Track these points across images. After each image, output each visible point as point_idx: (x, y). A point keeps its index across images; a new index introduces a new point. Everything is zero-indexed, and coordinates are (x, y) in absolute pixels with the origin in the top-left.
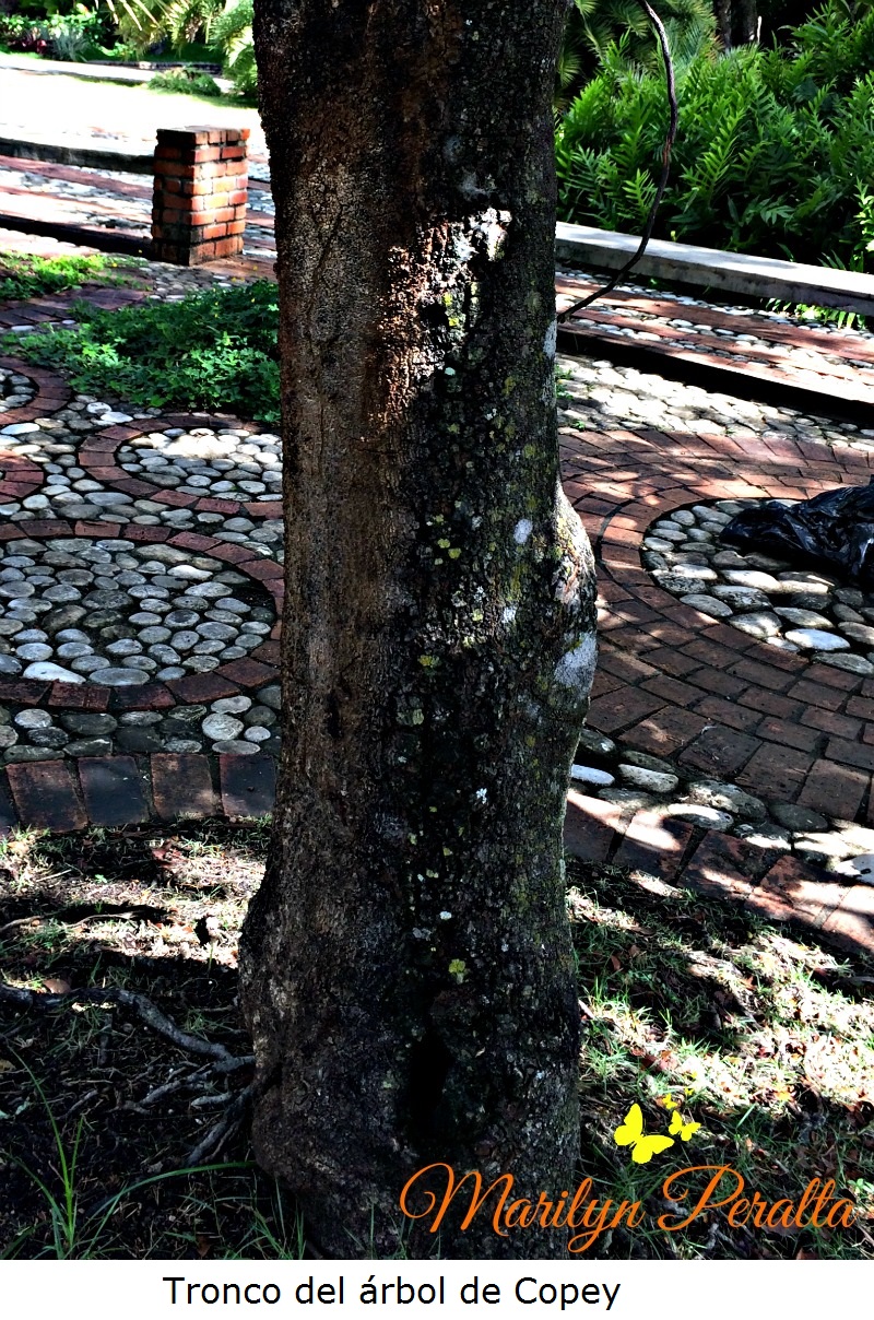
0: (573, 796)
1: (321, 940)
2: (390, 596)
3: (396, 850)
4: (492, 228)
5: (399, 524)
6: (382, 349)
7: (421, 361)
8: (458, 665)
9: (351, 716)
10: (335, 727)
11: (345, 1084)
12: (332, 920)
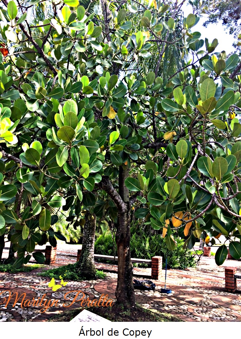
0: (134, 278)
1: (122, 287)
2: (125, 267)
3: (125, 280)
4: (128, 248)
5: (125, 263)
6: (124, 254)
7: (126, 255)
8: (128, 270)
9: (123, 273)
10: (122, 275)
11: (124, 294)
12: (123, 286)
